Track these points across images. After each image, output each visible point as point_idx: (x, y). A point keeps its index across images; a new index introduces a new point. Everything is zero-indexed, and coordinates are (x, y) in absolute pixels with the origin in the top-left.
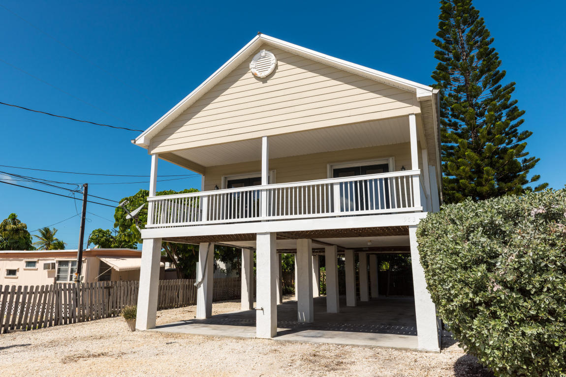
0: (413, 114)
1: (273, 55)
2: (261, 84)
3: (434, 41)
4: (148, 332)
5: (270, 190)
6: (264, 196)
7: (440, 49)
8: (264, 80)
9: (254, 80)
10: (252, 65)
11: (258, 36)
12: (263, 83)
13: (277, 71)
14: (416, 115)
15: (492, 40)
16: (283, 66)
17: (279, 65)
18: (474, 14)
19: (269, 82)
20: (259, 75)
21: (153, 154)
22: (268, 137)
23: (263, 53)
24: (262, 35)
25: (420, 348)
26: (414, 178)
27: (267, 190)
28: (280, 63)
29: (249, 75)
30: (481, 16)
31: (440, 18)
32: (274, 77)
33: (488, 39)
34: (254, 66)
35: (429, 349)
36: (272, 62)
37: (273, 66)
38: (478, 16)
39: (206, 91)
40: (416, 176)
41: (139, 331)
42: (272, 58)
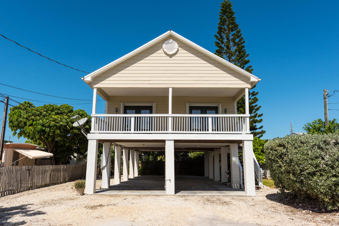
0: (247, 88)
1: (176, 43)
2: (168, 58)
3: (215, 36)
4: (95, 195)
5: (174, 117)
6: (170, 120)
7: (218, 41)
8: (171, 56)
9: (164, 55)
10: (164, 46)
11: (169, 31)
12: (170, 58)
13: (178, 52)
14: (249, 88)
15: (244, 42)
16: (182, 51)
17: (179, 49)
18: (236, 26)
19: (174, 58)
20: (168, 52)
21: (95, 88)
22: (173, 88)
23: (171, 41)
24: (172, 31)
25: (248, 195)
26: (247, 118)
27: (172, 117)
28: (180, 49)
29: (161, 51)
30: (239, 27)
31: (219, 24)
32: (176, 56)
33: (242, 41)
34: (165, 47)
35: (251, 195)
36: (176, 47)
37: (176, 50)
38: (238, 28)
39: (134, 55)
40: (248, 117)
41: (87, 195)
42: (176, 45)
